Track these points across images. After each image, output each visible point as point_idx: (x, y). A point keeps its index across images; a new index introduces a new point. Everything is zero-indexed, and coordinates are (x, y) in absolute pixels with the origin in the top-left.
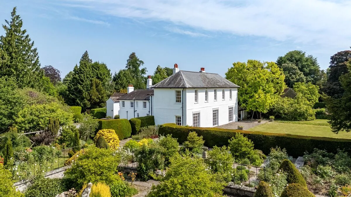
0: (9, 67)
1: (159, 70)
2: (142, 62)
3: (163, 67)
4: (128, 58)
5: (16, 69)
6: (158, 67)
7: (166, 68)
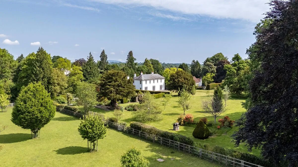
0: (91, 72)
1: (147, 61)
2: (135, 59)
3: (149, 59)
4: (128, 54)
5: (93, 73)
6: (146, 59)
7: (151, 59)
